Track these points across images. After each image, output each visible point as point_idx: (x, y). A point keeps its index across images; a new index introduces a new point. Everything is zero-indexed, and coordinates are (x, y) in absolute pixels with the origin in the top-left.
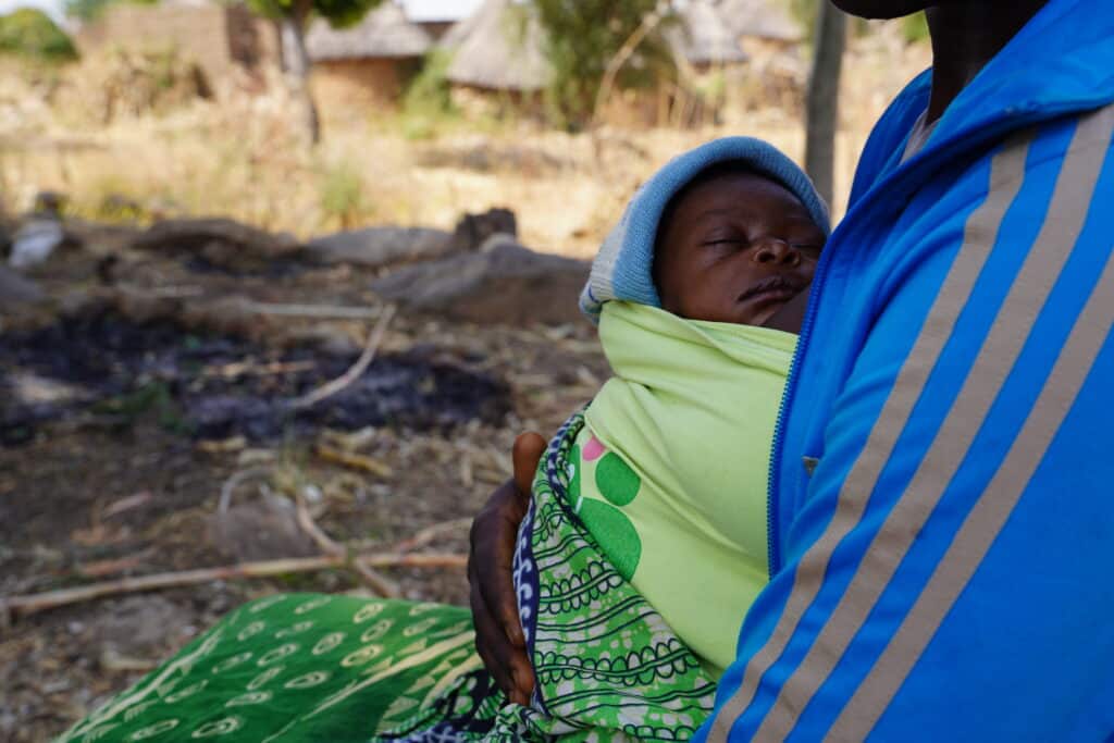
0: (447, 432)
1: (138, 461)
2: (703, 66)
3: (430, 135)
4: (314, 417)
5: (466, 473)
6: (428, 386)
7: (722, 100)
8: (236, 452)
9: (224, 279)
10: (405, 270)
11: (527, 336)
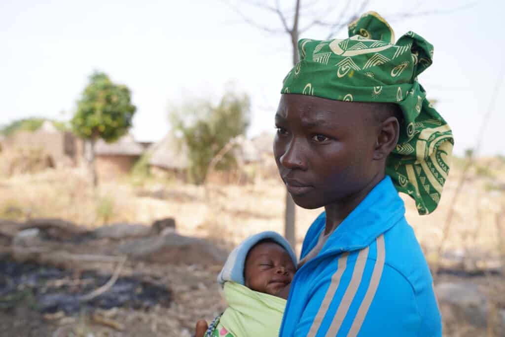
0: (147, 309)
1: (17, 324)
2: (247, 162)
3: (142, 185)
4: (93, 303)
5: (154, 327)
6: (139, 290)
7: (254, 175)
8: (59, 319)
9: (56, 244)
10: (131, 241)
11: (179, 269)
